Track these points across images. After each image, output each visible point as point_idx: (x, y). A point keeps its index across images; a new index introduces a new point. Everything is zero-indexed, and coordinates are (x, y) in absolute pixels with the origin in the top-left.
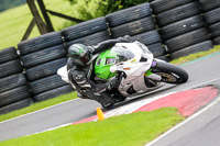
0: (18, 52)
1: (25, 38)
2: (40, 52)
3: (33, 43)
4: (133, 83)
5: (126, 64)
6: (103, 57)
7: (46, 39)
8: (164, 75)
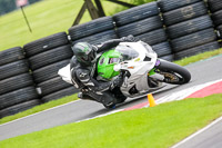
0: (69, 38)
1: (76, 23)
2: (92, 37)
3: (84, 28)
4: (136, 82)
5: (130, 63)
6: (106, 57)
7: (97, 24)
8: (168, 75)
